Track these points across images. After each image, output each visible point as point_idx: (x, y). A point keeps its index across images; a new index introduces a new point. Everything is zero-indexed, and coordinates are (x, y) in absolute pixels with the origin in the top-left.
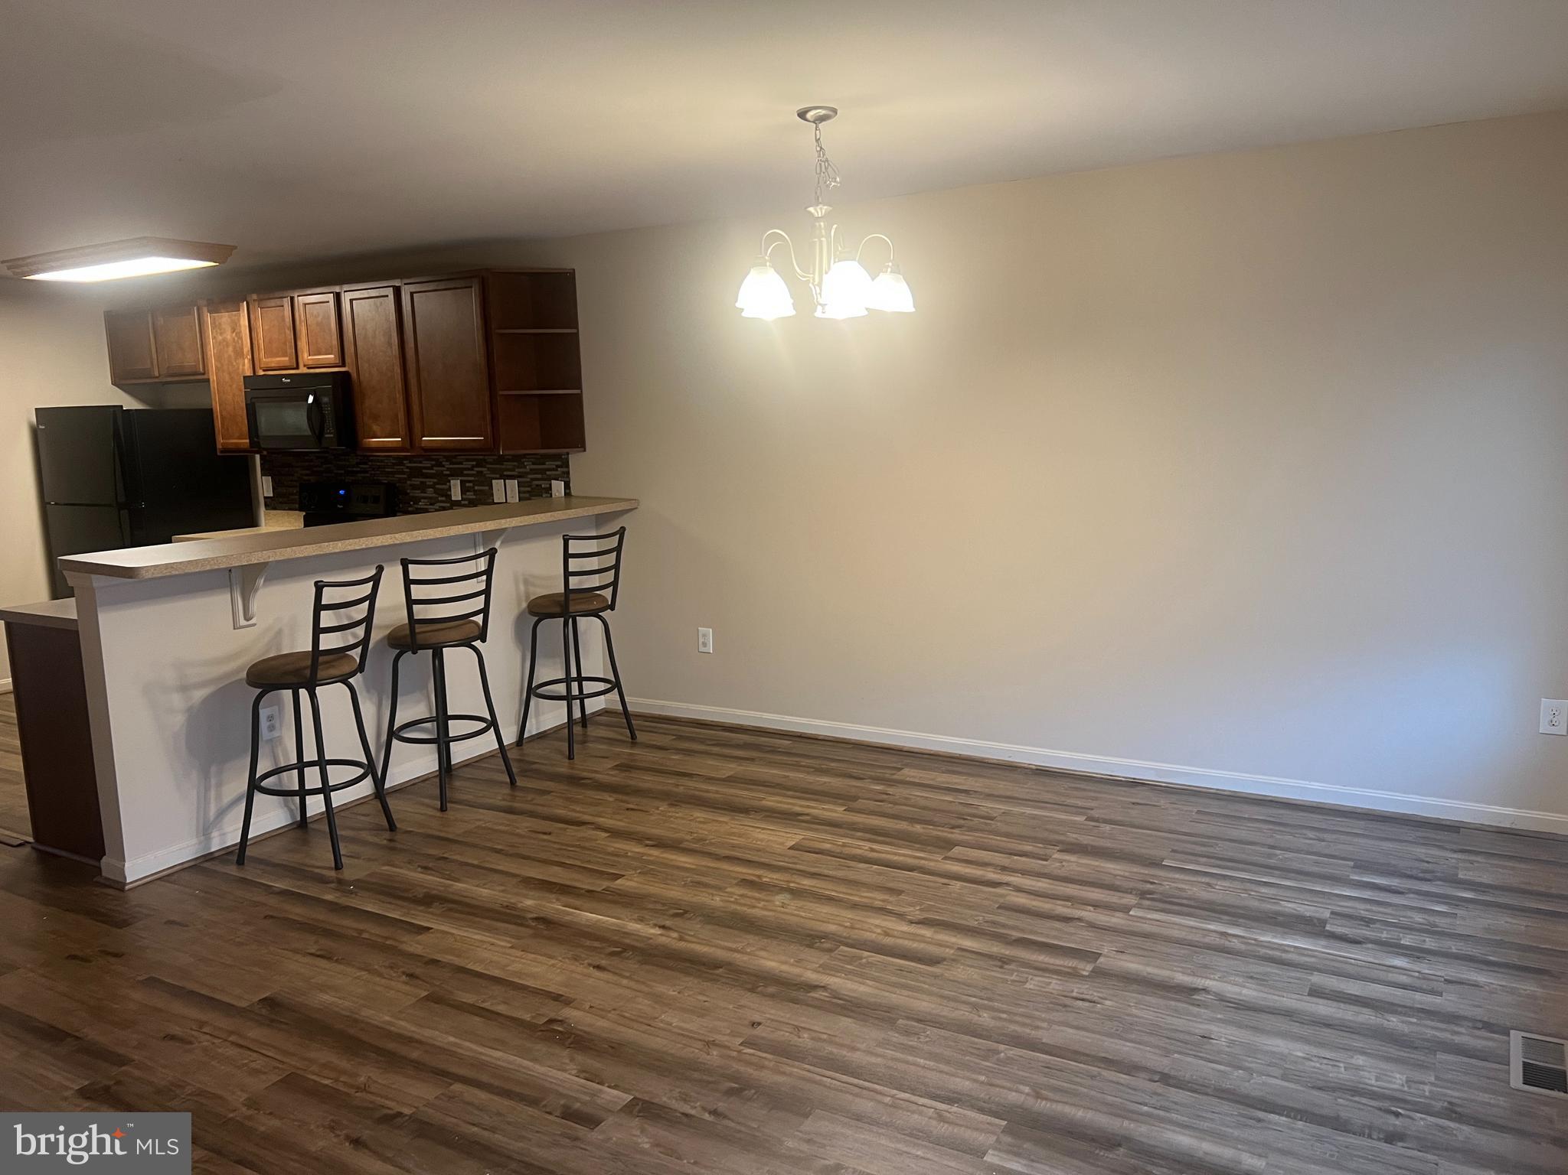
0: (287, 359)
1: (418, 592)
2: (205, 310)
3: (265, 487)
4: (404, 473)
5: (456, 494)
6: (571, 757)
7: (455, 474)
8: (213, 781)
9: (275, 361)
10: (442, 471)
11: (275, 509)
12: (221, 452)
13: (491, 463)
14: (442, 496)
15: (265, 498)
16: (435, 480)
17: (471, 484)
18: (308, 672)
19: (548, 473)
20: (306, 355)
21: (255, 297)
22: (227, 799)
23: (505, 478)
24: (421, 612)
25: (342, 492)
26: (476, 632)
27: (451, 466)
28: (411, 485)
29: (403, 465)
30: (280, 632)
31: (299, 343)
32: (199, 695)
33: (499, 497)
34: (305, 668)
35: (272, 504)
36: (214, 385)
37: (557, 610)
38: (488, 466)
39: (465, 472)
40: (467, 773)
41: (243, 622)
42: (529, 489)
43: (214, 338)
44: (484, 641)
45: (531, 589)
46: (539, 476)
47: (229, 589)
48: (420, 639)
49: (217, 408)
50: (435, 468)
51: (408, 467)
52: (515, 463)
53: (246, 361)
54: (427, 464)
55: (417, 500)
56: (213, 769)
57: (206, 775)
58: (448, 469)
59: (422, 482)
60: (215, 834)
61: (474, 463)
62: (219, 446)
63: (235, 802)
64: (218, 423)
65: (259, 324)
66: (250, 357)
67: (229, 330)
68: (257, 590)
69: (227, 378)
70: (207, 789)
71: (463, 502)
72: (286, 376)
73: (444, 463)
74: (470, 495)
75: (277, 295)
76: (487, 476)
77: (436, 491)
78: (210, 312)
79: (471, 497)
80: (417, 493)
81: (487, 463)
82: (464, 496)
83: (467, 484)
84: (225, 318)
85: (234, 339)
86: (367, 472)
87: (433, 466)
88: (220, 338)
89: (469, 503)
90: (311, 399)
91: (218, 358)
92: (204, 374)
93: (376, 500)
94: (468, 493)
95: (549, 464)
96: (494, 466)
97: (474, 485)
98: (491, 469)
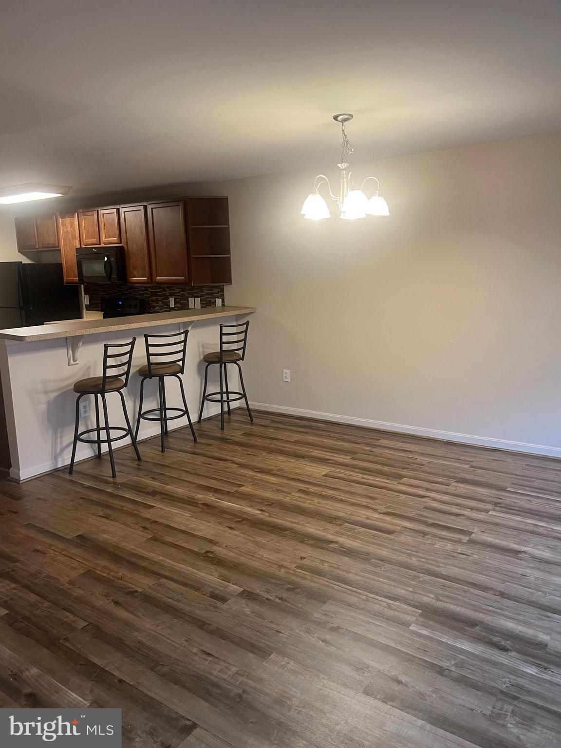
0: (95, 240)
1: (152, 350)
2: (59, 217)
3: (86, 300)
4: (148, 294)
5: (172, 305)
6: (222, 429)
7: (172, 295)
8: (59, 435)
9: (90, 241)
10: (166, 293)
11: (90, 310)
12: (66, 283)
13: (188, 290)
14: (165, 305)
15: (86, 305)
16: (163, 298)
17: (179, 300)
18: (101, 386)
19: (214, 295)
20: (104, 238)
21: (81, 211)
22: (65, 444)
23: (195, 297)
24: (153, 359)
25: (120, 303)
26: (179, 369)
27: (170, 291)
28: (151, 300)
29: (148, 290)
30: (89, 368)
31: (101, 233)
32: (53, 396)
33: (191, 306)
34: (100, 384)
35: (88, 308)
36: (63, 252)
37: (217, 360)
39: (176, 294)
40: (174, 435)
41: (72, 362)
42: (205, 302)
43: (63, 230)
44: (182, 374)
45: (205, 350)
46: (210, 296)
47: (66, 347)
48: (153, 372)
49: (64, 263)
51: (150, 291)
52: (199, 290)
53: (77, 241)
54: (159, 290)
55: (154, 307)
56: (59, 430)
57: (55, 432)
58: (168, 293)
59: (157, 299)
60: (60, 460)
61: (180, 290)
62: (65, 281)
63: (68, 445)
64: (65, 270)
65: (83, 224)
66: (79, 239)
67: (69, 227)
68: (78, 348)
69: (69, 249)
70: (56, 440)
71: (175, 308)
72: (95, 248)
73: (166, 290)
74: (179, 305)
75: (91, 209)
76: (186, 296)
77: (163, 303)
78: (61, 218)
80: (155, 304)
81: (186, 290)
82: (175, 306)
83: (177, 300)
84: (67, 220)
85: (72, 230)
86: (131, 294)
87: (162, 291)
88: (65, 230)
89: (178, 309)
90: (106, 259)
91: (65, 240)
92: (58, 247)
93: (135, 307)
94: (177, 304)
95: (215, 291)
96: (190, 291)
97: (180, 300)
98: (188, 293)
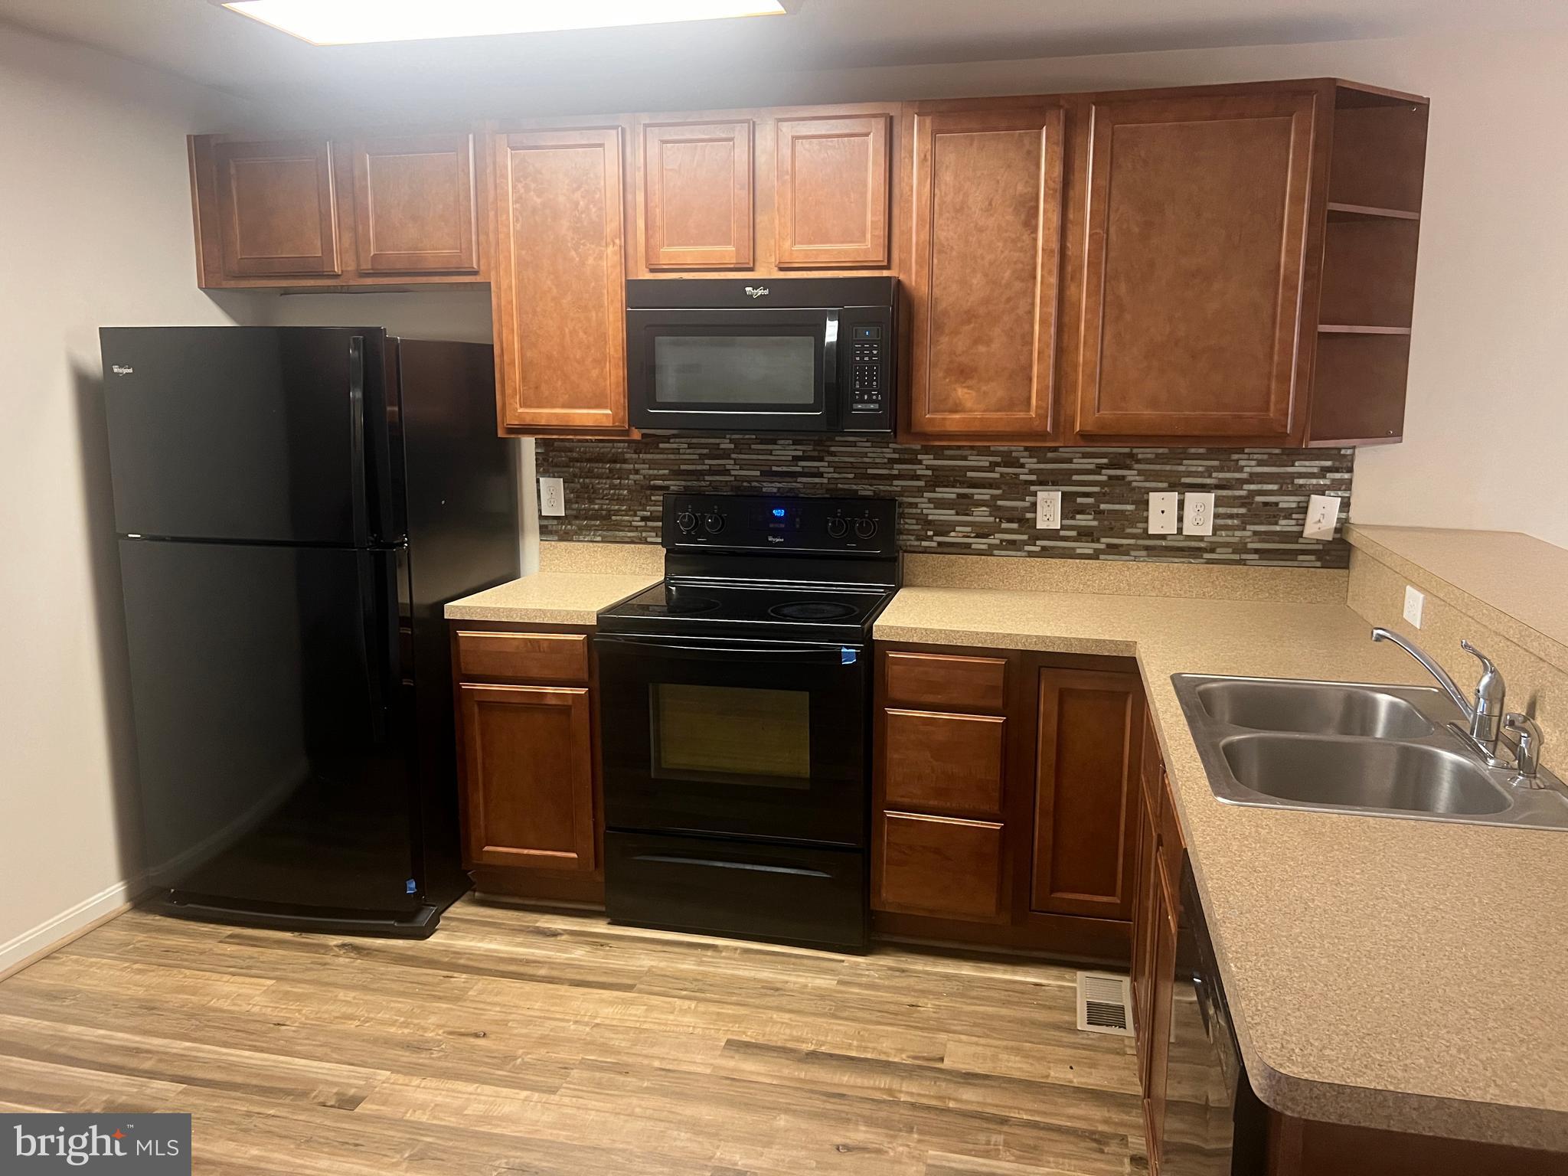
0: (731, 248)
3: (542, 497)
4: (918, 478)
5: (1049, 518)
7: (1046, 480)
9: (694, 252)
10: (1017, 475)
11: (564, 539)
14: (1012, 522)
15: (542, 518)
16: (998, 492)
17: (1091, 500)
19: (1297, 481)
20: (779, 243)
23: (1183, 488)
25: (779, 513)
27: (1042, 466)
28: (933, 500)
31: (763, 220)
33: (1159, 525)
35: (557, 530)
36: (508, 296)
38: (1136, 466)
39: (1075, 478)
42: (1242, 511)
46: (1276, 487)
50: (997, 469)
51: (928, 468)
52: (1216, 463)
58: (1031, 472)
59: (964, 496)
61: (1105, 461)
62: (509, 419)
64: (514, 375)
66: (619, 243)
69: (548, 285)
71: (1062, 533)
73: (1022, 460)
74: (1085, 520)
76: (1134, 484)
77: (995, 510)
79: (1083, 523)
81: (1138, 461)
82: (1066, 522)
83: (1082, 500)
85: (577, 204)
86: (821, 475)
87: (997, 465)
89: (1079, 534)
90: (831, 331)
91: (527, 241)
94: (1078, 517)
95: (1304, 466)
96: (1158, 467)
97: (1098, 502)
98: (1140, 473)
